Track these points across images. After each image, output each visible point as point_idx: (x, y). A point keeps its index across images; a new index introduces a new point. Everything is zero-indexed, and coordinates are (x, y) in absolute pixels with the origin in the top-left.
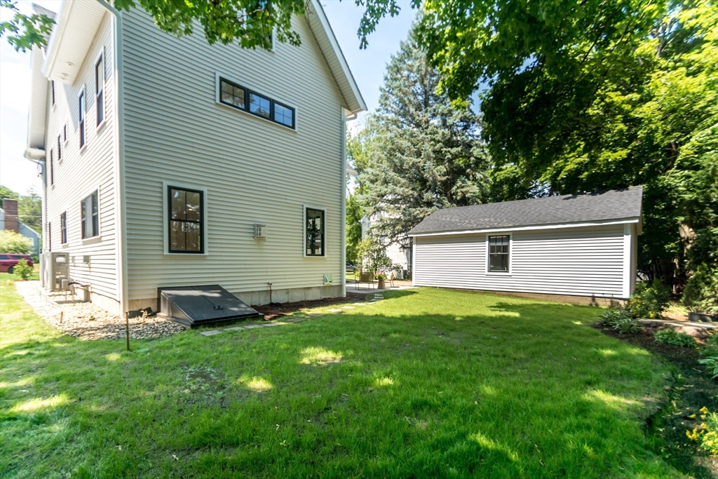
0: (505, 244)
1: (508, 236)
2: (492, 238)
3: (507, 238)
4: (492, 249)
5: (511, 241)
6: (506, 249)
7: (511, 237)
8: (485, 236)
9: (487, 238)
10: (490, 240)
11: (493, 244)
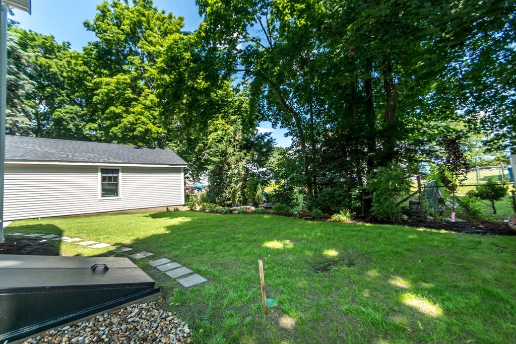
0: (115, 175)
1: (118, 170)
2: (104, 170)
3: (116, 171)
4: (104, 179)
5: (120, 174)
6: (116, 179)
7: (120, 170)
8: (98, 168)
9: (100, 170)
10: (102, 173)
11: (105, 175)
